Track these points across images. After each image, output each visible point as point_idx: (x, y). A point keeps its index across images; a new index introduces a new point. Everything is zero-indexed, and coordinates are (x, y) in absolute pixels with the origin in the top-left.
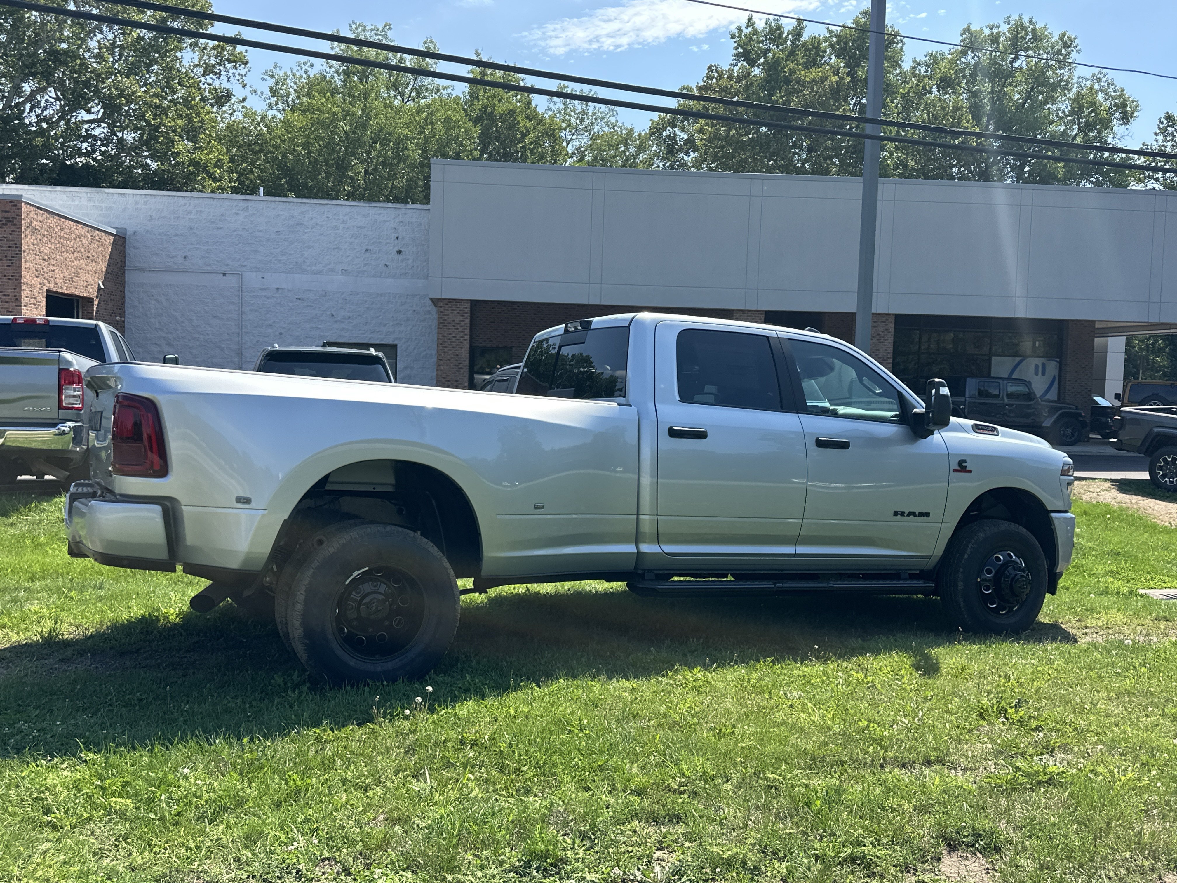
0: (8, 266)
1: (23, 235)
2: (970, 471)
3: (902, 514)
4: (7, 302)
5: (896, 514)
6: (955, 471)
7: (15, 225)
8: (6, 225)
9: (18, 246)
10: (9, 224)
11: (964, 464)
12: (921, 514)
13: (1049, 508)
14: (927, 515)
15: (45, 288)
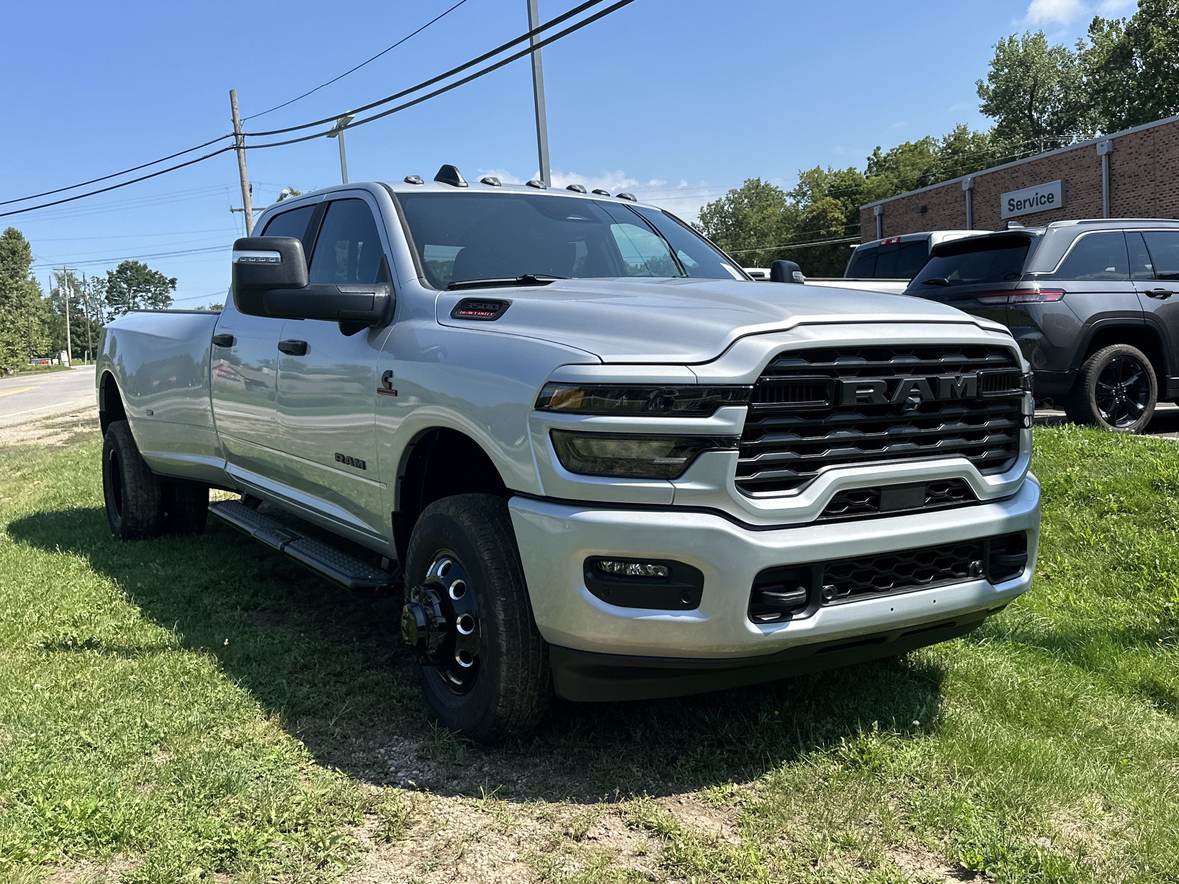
2: (396, 393)
3: (343, 459)
5: (338, 457)
6: (378, 391)
11: (389, 380)
12: (358, 463)
13: (509, 485)
14: (362, 465)
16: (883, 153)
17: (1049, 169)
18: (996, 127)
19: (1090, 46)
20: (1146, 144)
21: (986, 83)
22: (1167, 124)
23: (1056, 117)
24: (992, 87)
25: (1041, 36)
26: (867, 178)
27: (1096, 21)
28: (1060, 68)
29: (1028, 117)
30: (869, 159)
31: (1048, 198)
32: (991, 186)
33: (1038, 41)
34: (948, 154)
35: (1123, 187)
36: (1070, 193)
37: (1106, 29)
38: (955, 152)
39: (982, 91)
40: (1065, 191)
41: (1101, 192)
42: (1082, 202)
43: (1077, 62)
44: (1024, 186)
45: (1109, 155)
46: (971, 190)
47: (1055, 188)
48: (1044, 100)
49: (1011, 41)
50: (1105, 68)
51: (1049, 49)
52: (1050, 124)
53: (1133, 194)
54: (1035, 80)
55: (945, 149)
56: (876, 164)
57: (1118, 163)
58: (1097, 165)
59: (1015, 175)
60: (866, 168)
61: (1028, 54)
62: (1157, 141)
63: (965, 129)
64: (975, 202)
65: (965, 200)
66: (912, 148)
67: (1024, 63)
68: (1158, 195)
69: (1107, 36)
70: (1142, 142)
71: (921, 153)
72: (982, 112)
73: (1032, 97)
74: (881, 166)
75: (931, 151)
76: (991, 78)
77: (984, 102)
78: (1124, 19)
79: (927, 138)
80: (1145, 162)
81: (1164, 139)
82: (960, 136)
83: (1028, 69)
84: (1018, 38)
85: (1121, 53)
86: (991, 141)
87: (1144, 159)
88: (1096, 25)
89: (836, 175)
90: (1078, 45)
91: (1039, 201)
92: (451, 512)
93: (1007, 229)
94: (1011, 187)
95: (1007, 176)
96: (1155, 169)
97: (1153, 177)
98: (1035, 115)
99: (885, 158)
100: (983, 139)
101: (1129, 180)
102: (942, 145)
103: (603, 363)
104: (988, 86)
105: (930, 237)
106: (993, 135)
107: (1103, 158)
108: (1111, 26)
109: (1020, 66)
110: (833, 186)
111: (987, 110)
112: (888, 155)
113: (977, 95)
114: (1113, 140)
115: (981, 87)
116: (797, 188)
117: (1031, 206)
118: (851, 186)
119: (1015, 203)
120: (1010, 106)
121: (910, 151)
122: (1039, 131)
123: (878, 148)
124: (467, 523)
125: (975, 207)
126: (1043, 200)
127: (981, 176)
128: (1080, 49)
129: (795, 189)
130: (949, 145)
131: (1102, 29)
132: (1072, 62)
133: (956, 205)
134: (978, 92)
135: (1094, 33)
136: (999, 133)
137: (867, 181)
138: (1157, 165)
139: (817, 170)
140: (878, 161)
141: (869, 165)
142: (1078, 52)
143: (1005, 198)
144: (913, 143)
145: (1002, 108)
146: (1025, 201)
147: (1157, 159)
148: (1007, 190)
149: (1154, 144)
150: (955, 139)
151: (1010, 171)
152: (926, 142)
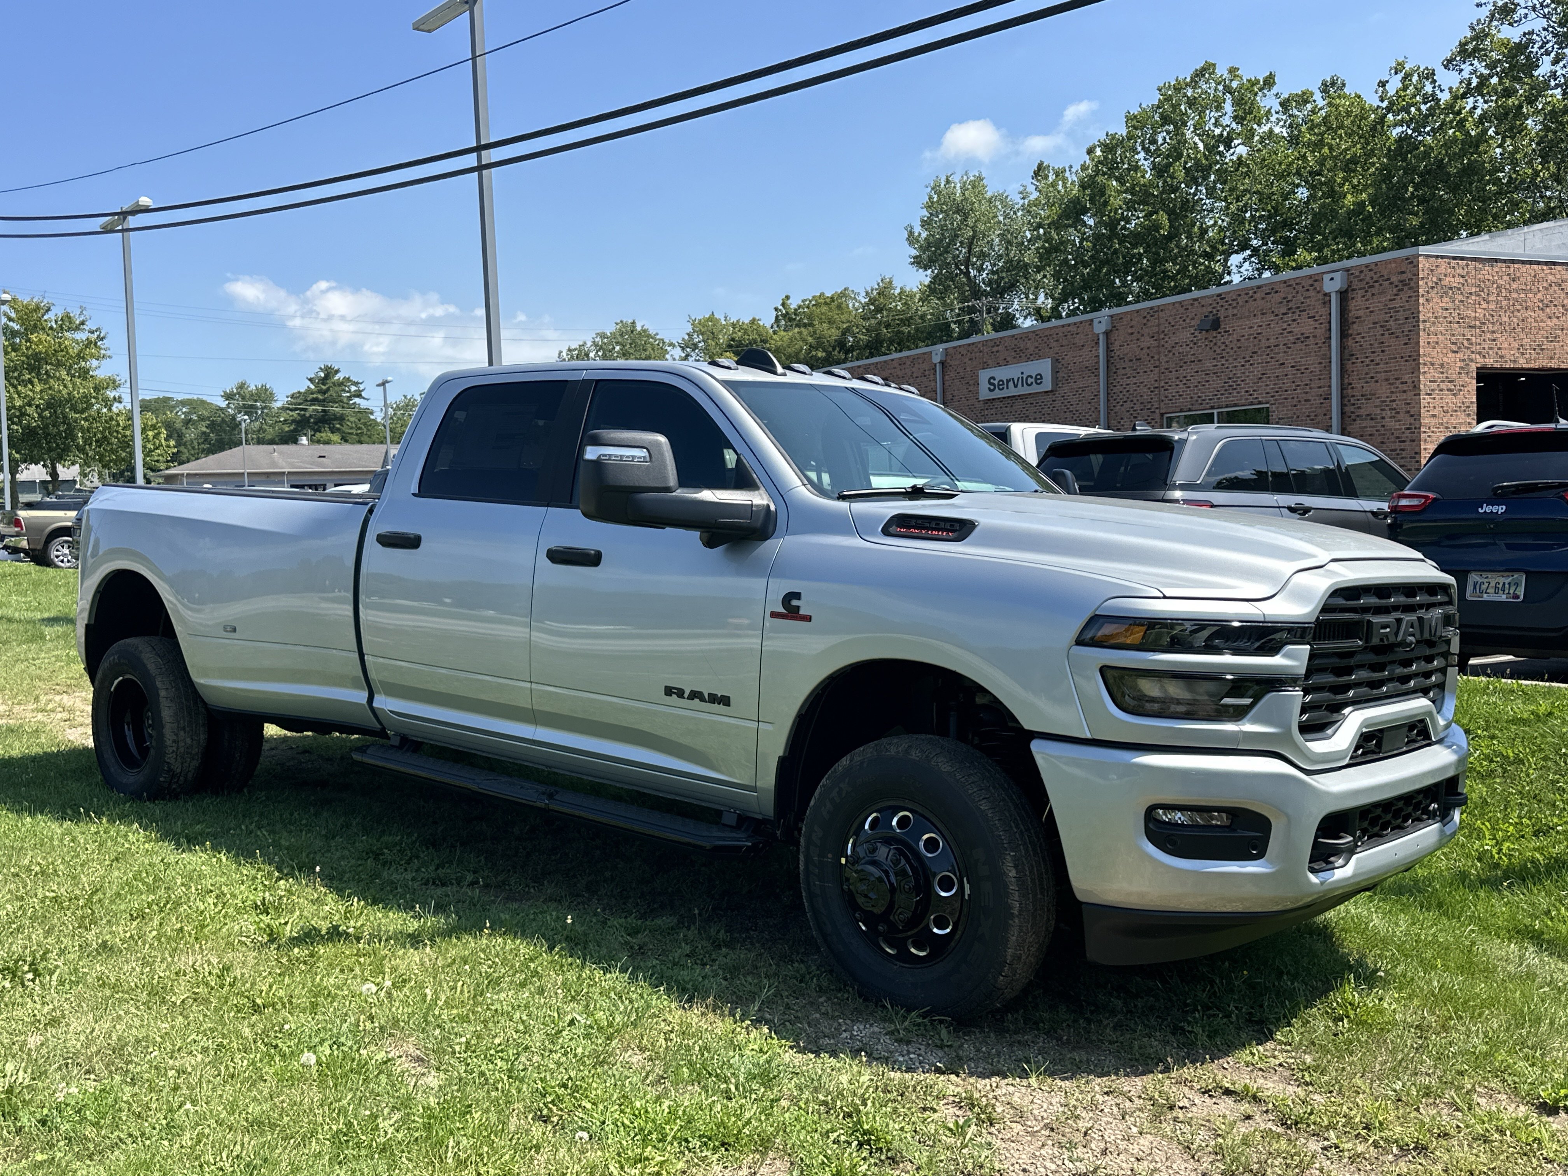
0: (1406, 344)
1: (1421, 300)
2: (808, 619)
3: (680, 693)
4: (1405, 392)
5: (669, 691)
6: (774, 615)
7: (1411, 288)
8: (1402, 290)
9: (1414, 316)
10: (1406, 288)
11: (795, 603)
12: (714, 699)
13: (1027, 725)
14: (725, 701)
15: (1473, 366)
16: (793, 304)
17: (1036, 344)
18: (927, 283)
19: (1035, 195)
20: (1149, 324)
21: (917, 229)
22: (1174, 304)
23: (996, 277)
24: (924, 235)
25: (980, 178)
26: (775, 333)
27: (1040, 167)
28: (1001, 218)
29: (964, 274)
30: (776, 309)
31: (1036, 379)
32: (967, 360)
33: (977, 184)
34: (871, 311)
35: (1123, 372)
36: (1060, 375)
37: (1052, 177)
38: (879, 310)
39: (912, 239)
40: (1055, 372)
41: (1098, 376)
42: (1075, 386)
43: (1020, 214)
44: (1007, 363)
45: (1107, 334)
46: (942, 363)
47: (1044, 367)
48: (983, 256)
49: (948, 182)
50: (1057, 225)
51: (988, 195)
52: (990, 283)
53: (1135, 380)
54: (974, 231)
55: (867, 304)
56: (784, 316)
57: (1117, 343)
58: (1093, 344)
59: (995, 349)
60: (773, 320)
61: (966, 199)
62: (1162, 321)
63: (890, 282)
64: (947, 377)
65: (935, 374)
66: (828, 301)
67: (962, 210)
68: (1162, 384)
69: (1054, 185)
70: (1145, 321)
71: (839, 307)
72: (912, 264)
73: (969, 251)
74: (791, 320)
75: (851, 306)
76: (925, 224)
77: (915, 253)
78: (1071, 167)
79: (845, 289)
80: (1148, 344)
81: (1170, 319)
82: (885, 290)
83: (966, 217)
84: (956, 179)
85: (1075, 207)
86: (920, 299)
87: (1147, 342)
88: (1040, 171)
89: (734, 326)
90: (1021, 193)
91: (1024, 381)
92: (915, 755)
93: (1134, 429)
94: (990, 362)
95: (986, 350)
96: (1159, 353)
97: (1157, 363)
98: (973, 273)
99: (795, 310)
100: (912, 296)
101: (1131, 364)
102: (863, 301)
103: (1165, 597)
104: (920, 234)
105: (1009, 428)
106: (923, 292)
107: (1101, 337)
108: (1057, 175)
109: (957, 212)
110: (733, 340)
111: (919, 262)
112: (799, 307)
113: (906, 243)
114: (1112, 316)
115: (911, 233)
116: (686, 337)
117: (1016, 386)
118: (755, 341)
119: (996, 382)
120: (946, 259)
121: (826, 303)
122: (977, 293)
123: (788, 297)
124: (945, 768)
125: (947, 384)
126: (1030, 380)
127: (955, 348)
128: (1023, 198)
129: (683, 339)
130: (872, 301)
131: (1046, 177)
132: (1015, 213)
133: (924, 379)
134: (908, 239)
135: (1038, 181)
136: (933, 290)
137: (775, 337)
138: (1162, 349)
139: (711, 318)
140: (787, 313)
141: (777, 317)
142: (1021, 202)
143: (984, 376)
144: (828, 294)
145: (934, 261)
146: (1008, 381)
147: (1162, 342)
148: (985, 366)
149: (1159, 325)
150: (879, 294)
151: (989, 343)
152: (844, 294)
